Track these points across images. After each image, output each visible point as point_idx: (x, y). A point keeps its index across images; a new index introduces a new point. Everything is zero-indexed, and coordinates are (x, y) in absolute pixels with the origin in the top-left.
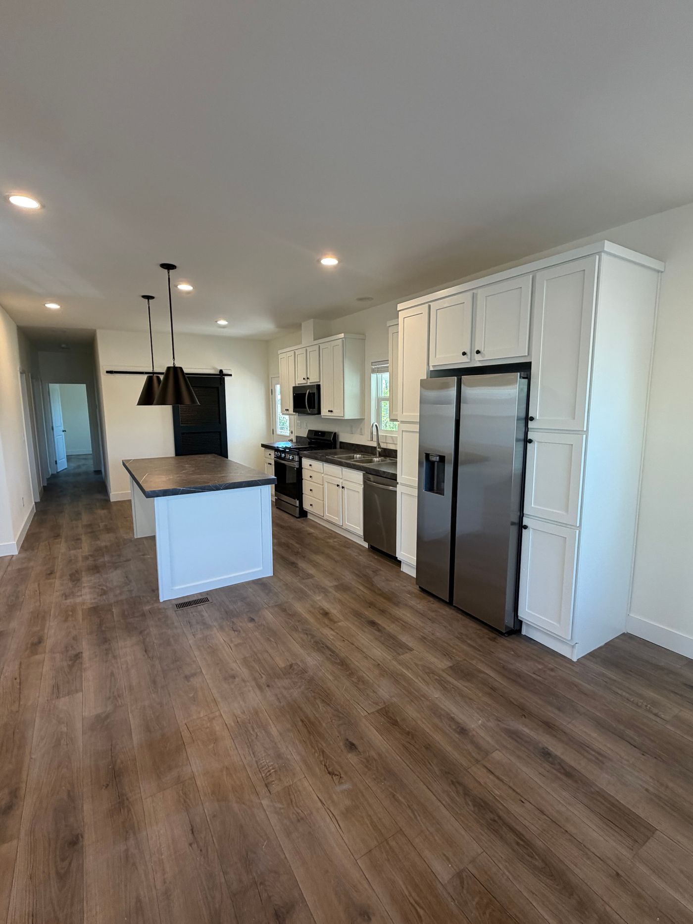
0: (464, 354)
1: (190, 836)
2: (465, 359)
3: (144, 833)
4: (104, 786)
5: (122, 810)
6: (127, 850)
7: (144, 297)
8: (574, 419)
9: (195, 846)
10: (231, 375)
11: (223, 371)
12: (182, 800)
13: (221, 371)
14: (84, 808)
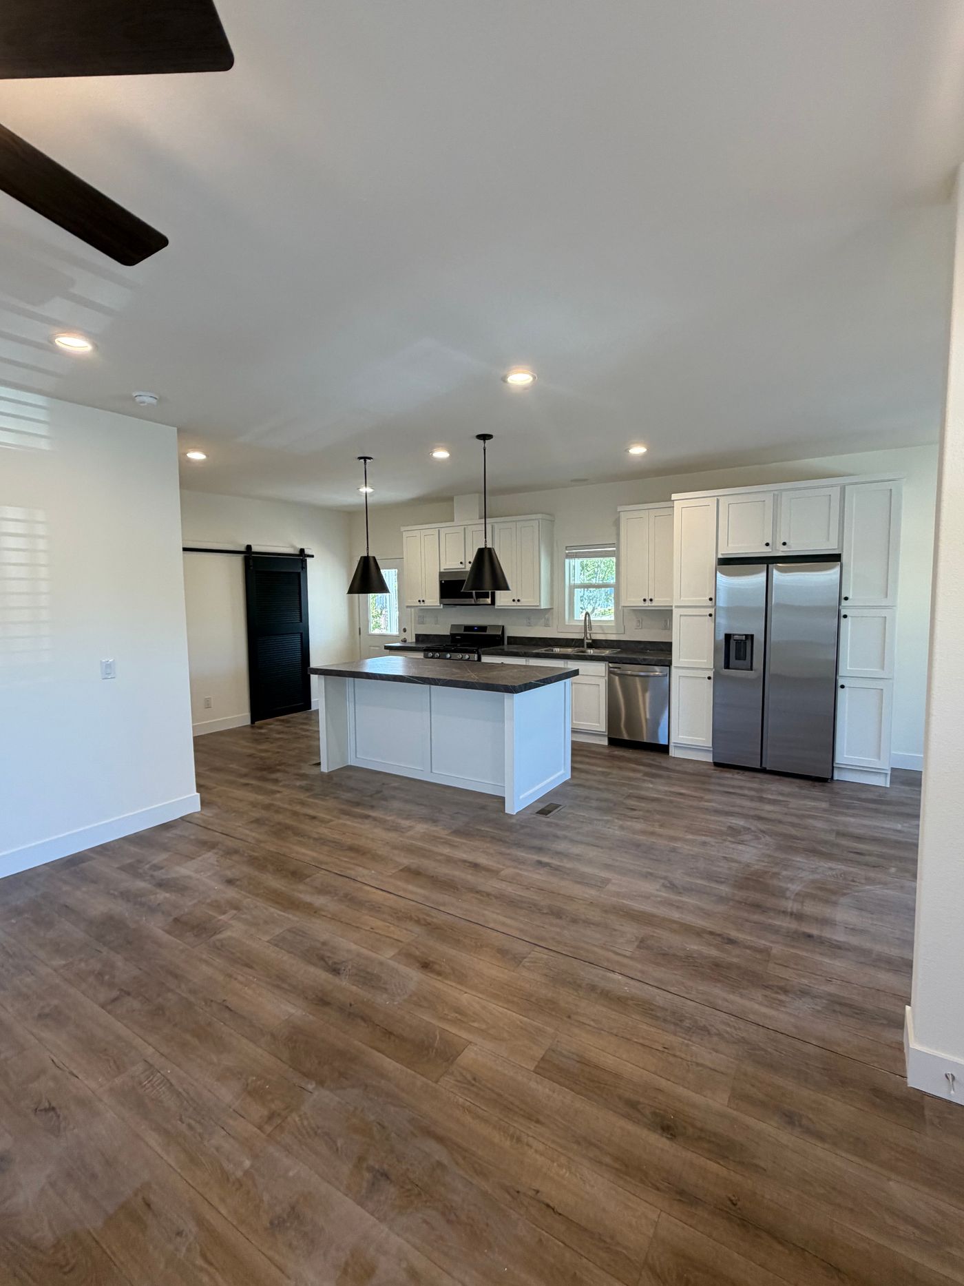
0: (767, 544)
2: (768, 549)
7: (360, 458)
8: (886, 597)
10: (312, 556)
11: (305, 550)
13: (302, 551)
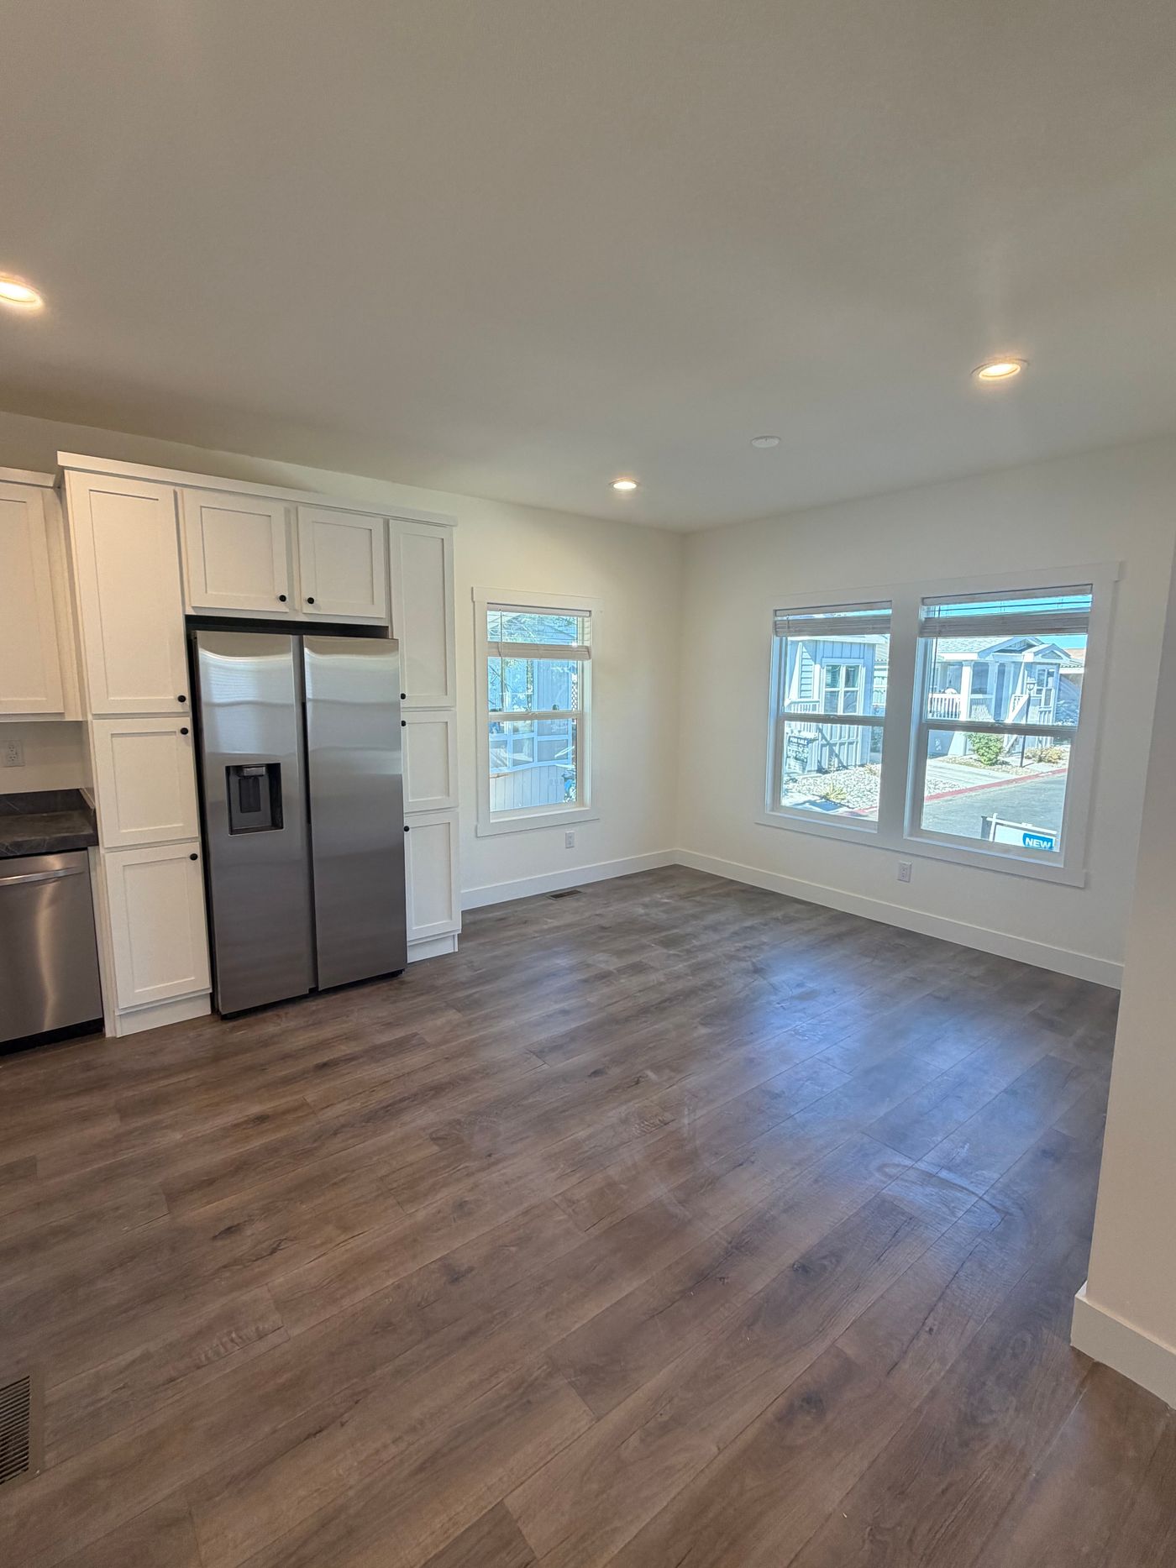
0: (283, 598)
1: (745, 1165)
2: (283, 607)
3: (760, 1205)
4: (723, 1284)
5: (746, 1241)
6: (785, 1211)
9: (752, 1159)
12: (710, 1187)
14: (762, 1287)
